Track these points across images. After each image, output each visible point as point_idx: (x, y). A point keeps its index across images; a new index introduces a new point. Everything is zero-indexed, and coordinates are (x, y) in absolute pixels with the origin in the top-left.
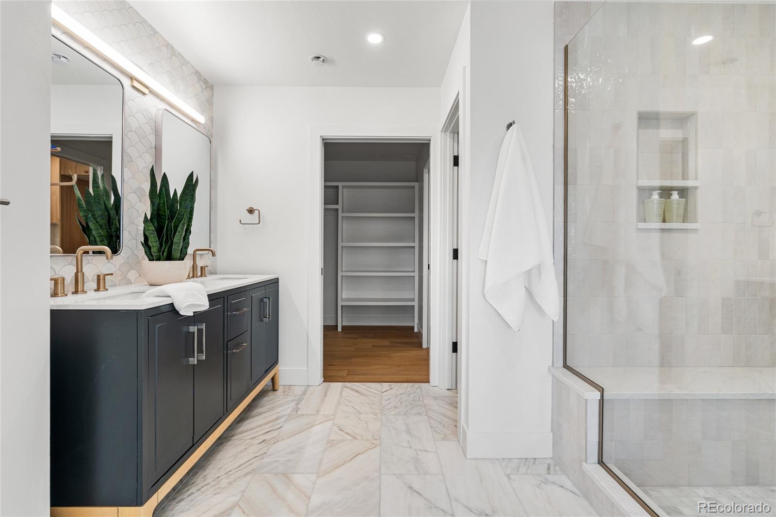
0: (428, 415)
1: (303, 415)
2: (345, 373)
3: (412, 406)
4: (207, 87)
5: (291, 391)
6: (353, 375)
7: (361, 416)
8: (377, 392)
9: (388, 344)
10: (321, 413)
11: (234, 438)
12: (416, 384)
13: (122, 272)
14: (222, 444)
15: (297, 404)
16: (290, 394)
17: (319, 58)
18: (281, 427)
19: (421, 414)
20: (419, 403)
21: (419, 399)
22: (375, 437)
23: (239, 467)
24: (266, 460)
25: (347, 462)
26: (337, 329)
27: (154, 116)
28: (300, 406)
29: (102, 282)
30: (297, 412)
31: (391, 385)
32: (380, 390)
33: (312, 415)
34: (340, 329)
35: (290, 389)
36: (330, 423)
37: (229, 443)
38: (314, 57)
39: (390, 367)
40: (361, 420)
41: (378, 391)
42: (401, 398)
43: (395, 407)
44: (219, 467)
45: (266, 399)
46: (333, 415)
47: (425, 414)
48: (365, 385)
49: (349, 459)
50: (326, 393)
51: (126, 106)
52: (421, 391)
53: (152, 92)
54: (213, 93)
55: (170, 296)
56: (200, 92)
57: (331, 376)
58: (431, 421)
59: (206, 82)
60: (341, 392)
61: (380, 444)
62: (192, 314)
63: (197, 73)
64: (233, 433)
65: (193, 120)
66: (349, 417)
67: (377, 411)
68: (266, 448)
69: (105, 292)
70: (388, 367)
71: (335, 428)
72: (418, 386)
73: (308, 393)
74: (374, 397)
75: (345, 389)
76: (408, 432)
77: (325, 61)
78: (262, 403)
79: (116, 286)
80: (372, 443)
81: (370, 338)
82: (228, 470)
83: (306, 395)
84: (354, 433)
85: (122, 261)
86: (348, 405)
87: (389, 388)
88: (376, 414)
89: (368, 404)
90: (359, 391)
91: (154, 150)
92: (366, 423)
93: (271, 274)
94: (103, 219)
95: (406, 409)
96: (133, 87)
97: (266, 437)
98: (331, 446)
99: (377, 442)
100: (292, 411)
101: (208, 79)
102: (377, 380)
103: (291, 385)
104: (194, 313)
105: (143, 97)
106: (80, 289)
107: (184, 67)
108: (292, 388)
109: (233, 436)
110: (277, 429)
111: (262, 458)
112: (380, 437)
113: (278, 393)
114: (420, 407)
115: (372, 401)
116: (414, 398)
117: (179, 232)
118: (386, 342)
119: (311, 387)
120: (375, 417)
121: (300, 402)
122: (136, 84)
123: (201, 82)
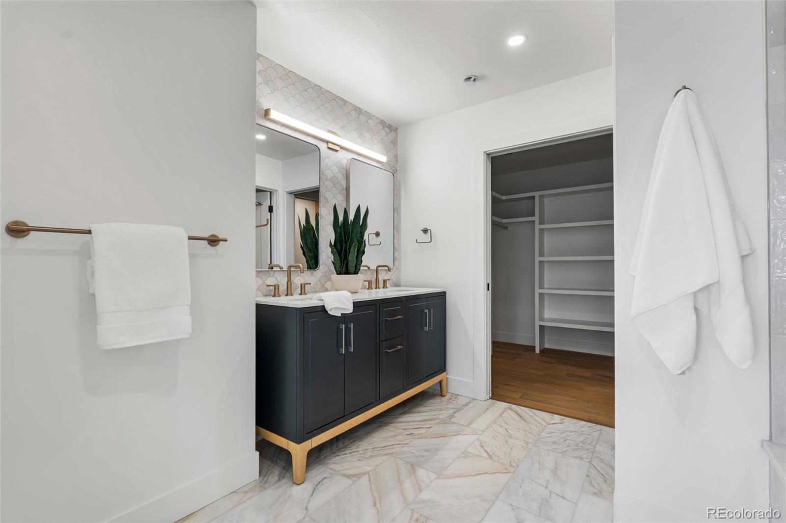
0: (593, 462)
1: (454, 423)
2: (517, 396)
3: (577, 448)
4: (391, 132)
5: (456, 399)
6: (525, 399)
7: (510, 440)
8: (541, 421)
9: (589, 375)
10: (472, 426)
11: (392, 425)
12: (598, 426)
13: (321, 283)
14: (381, 426)
15: (454, 413)
16: (454, 402)
17: (471, 78)
18: (430, 427)
19: (582, 459)
20: (588, 447)
21: (592, 442)
22: (513, 464)
23: (383, 447)
24: (405, 449)
25: (470, 475)
26: (534, 350)
27: (345, 166)
28: (456, 415)
29: (303, 288)
30: (451, 419)
31: (563, 419)
32: (547, 421)
33: (462, 425)
34: (537, 351)
35: (455, 398)
36: (475, 437)
37: (386, 428)
38: (465, 80)
39: (576, 400)
40: (507, 444)
41: (545, 421)
42: (568, 436)
43: (554, 443)
44: (371, 442)
45: (432, 401)
46: (481, 430)
47: (589, 460)
48: (533, 412)
49: (474, 474)
50: (487, 409)
51: (322, 163)
52: (600, 435)
53: (342, 148)
54: (397, 135)
55: (323, 300)
56: (385, 136)
57: (502, 395)
58: (591, 470)
59: (390, 127)
60: (503, 412)
61: (514, 472)
62: (340, 315)
63: (382, 122)
64: (392, 421)
65: (378, 162)
66: (497, 437)
67: (530, 441)
68: (410, 440)
69: (305, 296)
70: (573, 399)
71: (477, 443)
72: (599, 429)
73: (470, 405)
74: (536, 426)
75: (509, 411)
76: (554, 472)
77: (476, 79)
78: (425, 404)
79: (317, 292)
80: (506, 469)
81: (571, 365)
82: (375, 446)
83: (468, 407)
84: (493, 454)
85: (321, 275)
86: (502, 426)
87: (559, 421)
88: (527, 443)
89: (525, 431)
90: (523, 416)
91: (345, 191)
92: (511, 448)
93: (435, 288)
94: (312, 245)
95: (568, 448)
96: (329, 148)
97: (415, 432)
98: (464, 457)
99: (512, 469)
100: (447, 417)
101: (391, 124)
102: (551, 410)
103: (458, 395)
104: (342, 314)
105: (336, 153)
106: (289, 292)
107: (370, 121)
108: (458, 397)
109: (392, 423)
110: (427, 428)
111: (403, 447)
112: (518, 466)
113: (444, 399)
114: (587, 452)
115: (531, 430)
116: (584, 440)
117: (352, 252)
118: (588, 373)
119: (476, 400)
120: (525, 445)
121: (458, 412)
122: (330, 145)
123: (386, 128)
